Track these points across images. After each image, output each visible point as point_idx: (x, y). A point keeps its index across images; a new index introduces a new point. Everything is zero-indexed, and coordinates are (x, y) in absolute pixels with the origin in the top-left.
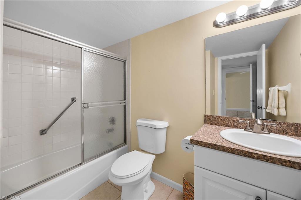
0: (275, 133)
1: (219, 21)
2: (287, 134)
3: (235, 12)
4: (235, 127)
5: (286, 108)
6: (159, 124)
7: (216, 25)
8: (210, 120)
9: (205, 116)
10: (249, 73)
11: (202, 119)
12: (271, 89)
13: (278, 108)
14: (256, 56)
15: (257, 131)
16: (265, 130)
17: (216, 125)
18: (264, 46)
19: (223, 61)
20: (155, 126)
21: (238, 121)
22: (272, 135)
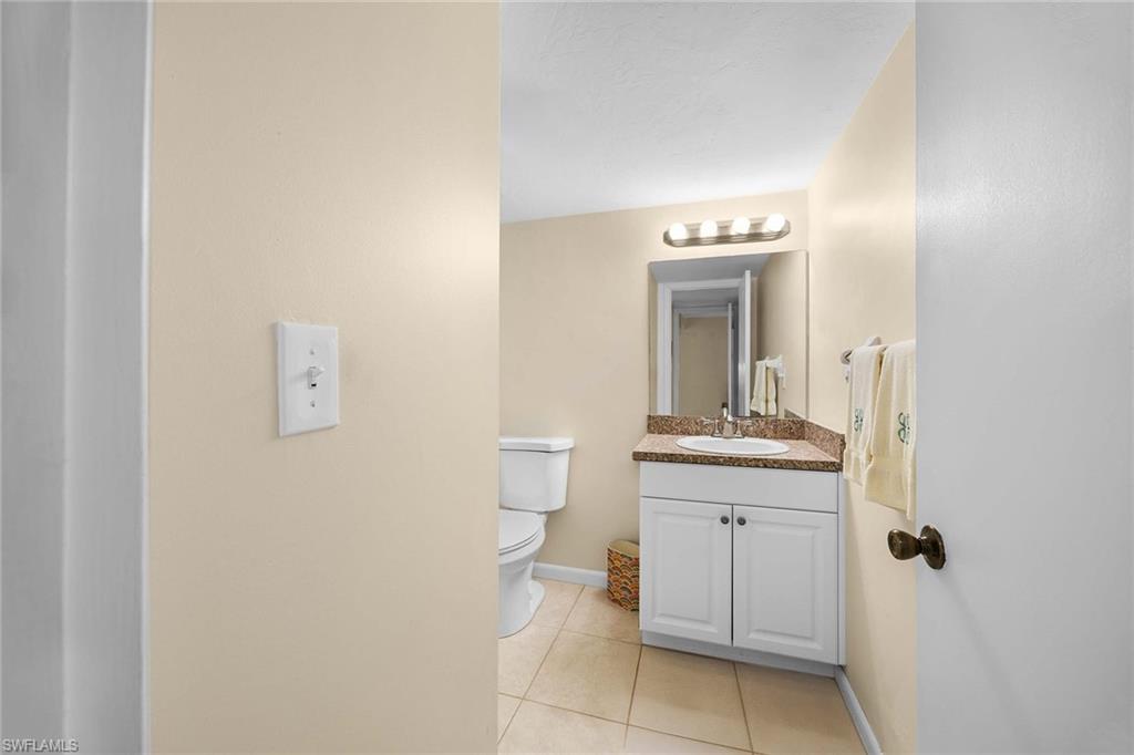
0: (752, 436)
1: (674, 236)
2: (765, 437)
3: (700, 224)
4: (698, 434)
5: (776, 401)
6: (557, 443)
7: (667, 240)
8: (656, 425)
9: (649, 416)
10: (727, 318)
11: (642, 423)
12: (759, 364)
13: (767, 401)
14: (737, 289)
15: (728, 435)
16: (739, 432)
17: (668, 433)
18: (748, 273)
19: (674, 293)
20: (548, 446)
21: (702, 421)
22: (747, 439)
